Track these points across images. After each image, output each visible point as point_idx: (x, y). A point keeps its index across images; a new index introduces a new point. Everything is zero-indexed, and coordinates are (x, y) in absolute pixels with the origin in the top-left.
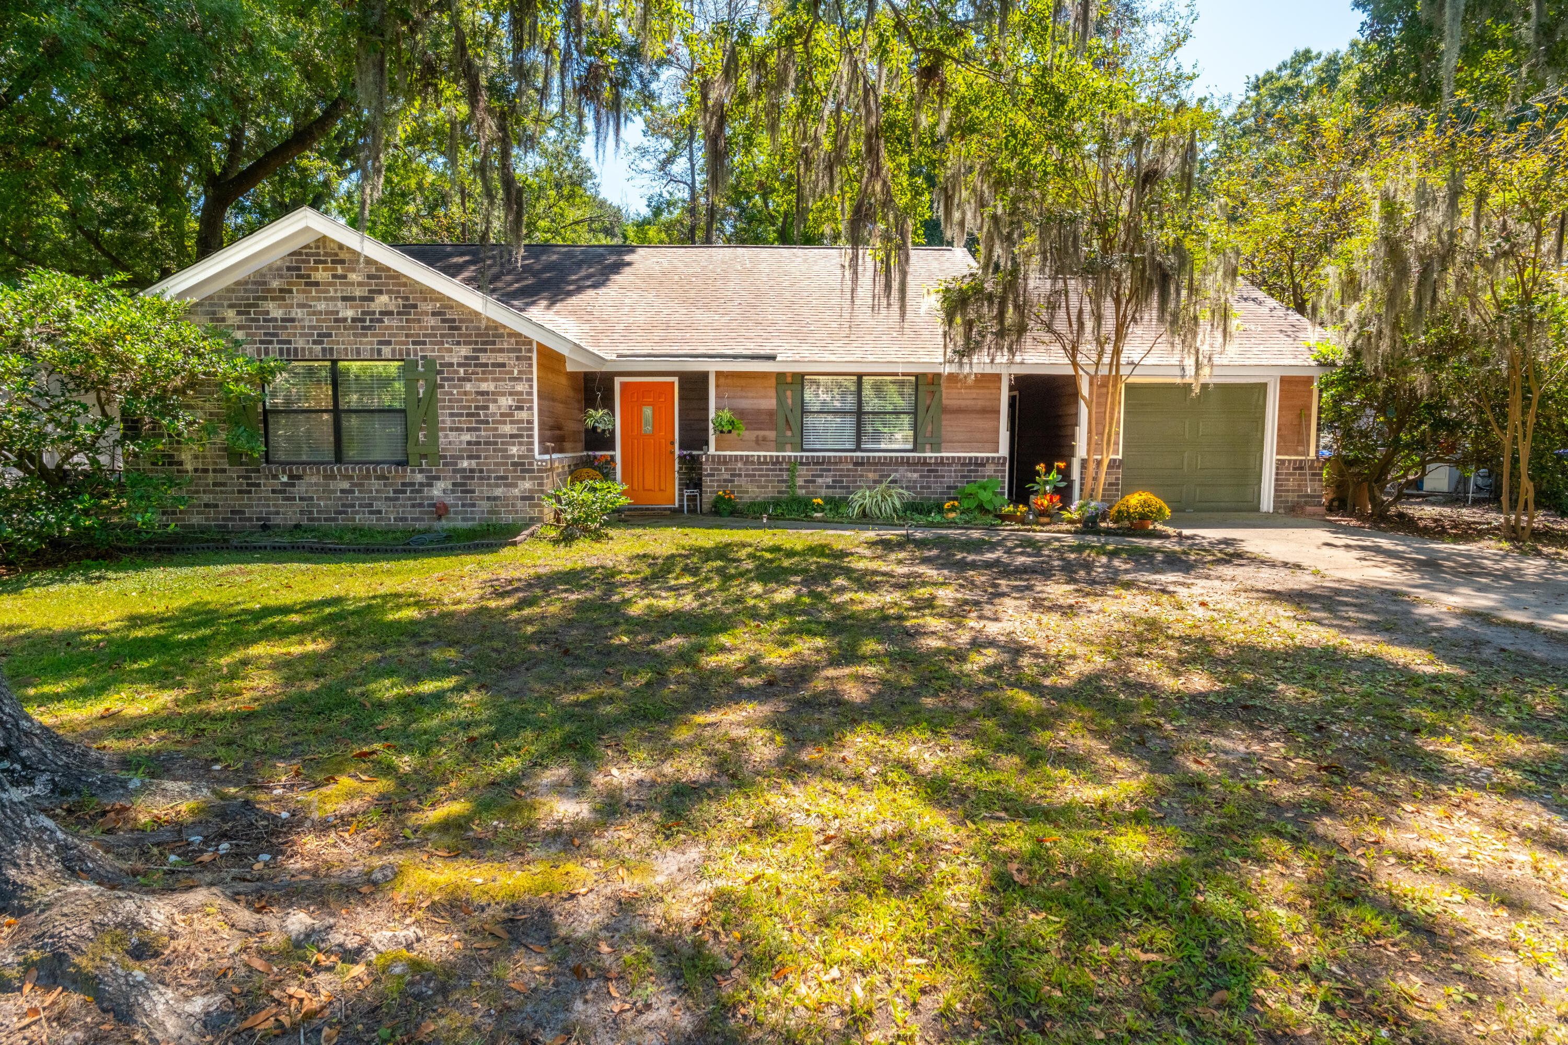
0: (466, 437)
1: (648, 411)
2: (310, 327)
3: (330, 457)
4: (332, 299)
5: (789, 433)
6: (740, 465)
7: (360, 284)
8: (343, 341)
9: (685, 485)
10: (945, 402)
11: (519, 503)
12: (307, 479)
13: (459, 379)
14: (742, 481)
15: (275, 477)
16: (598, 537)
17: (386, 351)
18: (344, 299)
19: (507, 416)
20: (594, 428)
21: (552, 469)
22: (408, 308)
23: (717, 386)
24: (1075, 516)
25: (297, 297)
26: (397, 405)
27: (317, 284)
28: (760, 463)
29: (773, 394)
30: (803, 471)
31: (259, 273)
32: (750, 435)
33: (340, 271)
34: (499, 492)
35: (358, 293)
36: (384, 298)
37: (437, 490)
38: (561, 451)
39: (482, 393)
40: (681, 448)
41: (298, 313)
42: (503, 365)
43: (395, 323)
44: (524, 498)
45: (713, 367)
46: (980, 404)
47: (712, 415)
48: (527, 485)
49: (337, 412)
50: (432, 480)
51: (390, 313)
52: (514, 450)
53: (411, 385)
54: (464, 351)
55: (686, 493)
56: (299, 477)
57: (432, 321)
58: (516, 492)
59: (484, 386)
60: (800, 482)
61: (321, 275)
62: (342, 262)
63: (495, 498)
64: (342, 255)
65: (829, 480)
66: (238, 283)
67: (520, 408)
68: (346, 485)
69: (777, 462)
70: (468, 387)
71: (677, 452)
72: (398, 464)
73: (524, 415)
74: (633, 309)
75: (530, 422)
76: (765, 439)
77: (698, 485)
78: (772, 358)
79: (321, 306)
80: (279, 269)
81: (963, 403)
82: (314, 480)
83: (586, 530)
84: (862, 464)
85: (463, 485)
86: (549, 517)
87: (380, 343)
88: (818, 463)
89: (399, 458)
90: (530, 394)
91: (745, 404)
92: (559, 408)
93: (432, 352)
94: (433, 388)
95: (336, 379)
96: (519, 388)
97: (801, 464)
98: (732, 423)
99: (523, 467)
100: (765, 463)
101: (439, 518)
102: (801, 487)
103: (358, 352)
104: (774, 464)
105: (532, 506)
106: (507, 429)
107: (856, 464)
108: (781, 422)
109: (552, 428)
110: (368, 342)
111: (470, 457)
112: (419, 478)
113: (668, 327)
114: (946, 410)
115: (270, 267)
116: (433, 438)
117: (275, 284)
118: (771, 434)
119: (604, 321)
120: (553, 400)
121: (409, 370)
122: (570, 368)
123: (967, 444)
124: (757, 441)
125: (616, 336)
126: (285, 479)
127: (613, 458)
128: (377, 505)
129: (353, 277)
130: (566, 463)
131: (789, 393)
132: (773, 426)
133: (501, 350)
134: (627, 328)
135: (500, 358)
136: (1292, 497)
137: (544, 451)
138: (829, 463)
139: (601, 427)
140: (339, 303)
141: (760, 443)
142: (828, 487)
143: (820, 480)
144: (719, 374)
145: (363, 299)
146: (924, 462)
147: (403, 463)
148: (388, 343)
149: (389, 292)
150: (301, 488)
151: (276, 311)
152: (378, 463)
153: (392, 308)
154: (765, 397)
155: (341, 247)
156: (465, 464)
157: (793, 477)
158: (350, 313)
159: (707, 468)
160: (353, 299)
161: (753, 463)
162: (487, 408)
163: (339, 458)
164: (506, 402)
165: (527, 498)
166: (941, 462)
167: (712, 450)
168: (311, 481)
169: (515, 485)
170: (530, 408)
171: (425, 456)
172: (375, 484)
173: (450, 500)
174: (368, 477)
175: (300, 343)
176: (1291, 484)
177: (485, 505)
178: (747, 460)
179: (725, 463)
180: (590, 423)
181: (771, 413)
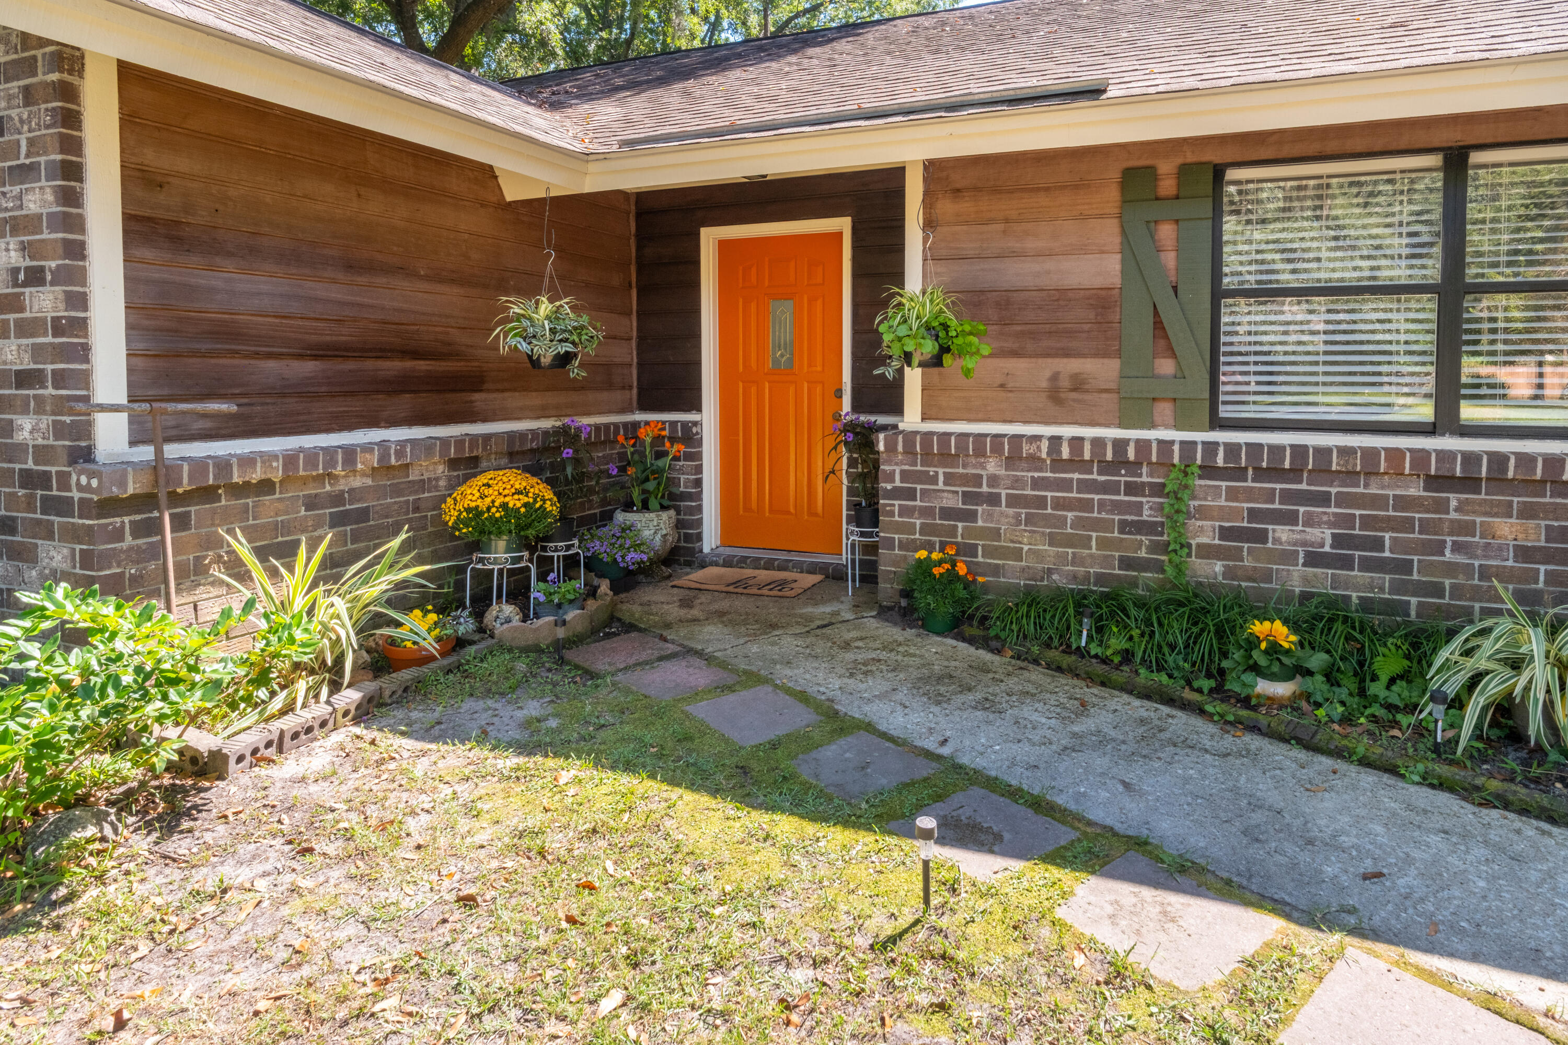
5: (1166, 366)
6: (993, 466)
14: (999, 518)
23: (929, 224)
28: (1058, 464)
29: (1111, 233)
30: (1214, 496)
32: (1032, 371)
40: (857, 406)
45: (914, 147)
60: (1204, 533)
65: (1323, 536)
69: (1118, 459)
76: (1079, 384)
78: (1090, 94)
84: (1469, 483)
88: (1274, 473)
91: (1017, 273)
97: (1209, 471)
100: (1076, 463)
102: (1207, 552)
104: (1107, 467)
107: (1441, 481)
108: (1138, 328)
118: (1103, 371)
122: (511, 194)
124: (1055, 395)
131: (1166, 232)
132: (1110, 342)
138: (1323, 472)
141: (1060, 398)
142: (1315, 559)
143: (1282, 533)
154: (1082, 250)
157: (1178, 515)
159: (895, 469)
161: (1034, 461)
167: (912, 418)
178: (1017, 452)
179: (946, 458)
181: (1100, 300)
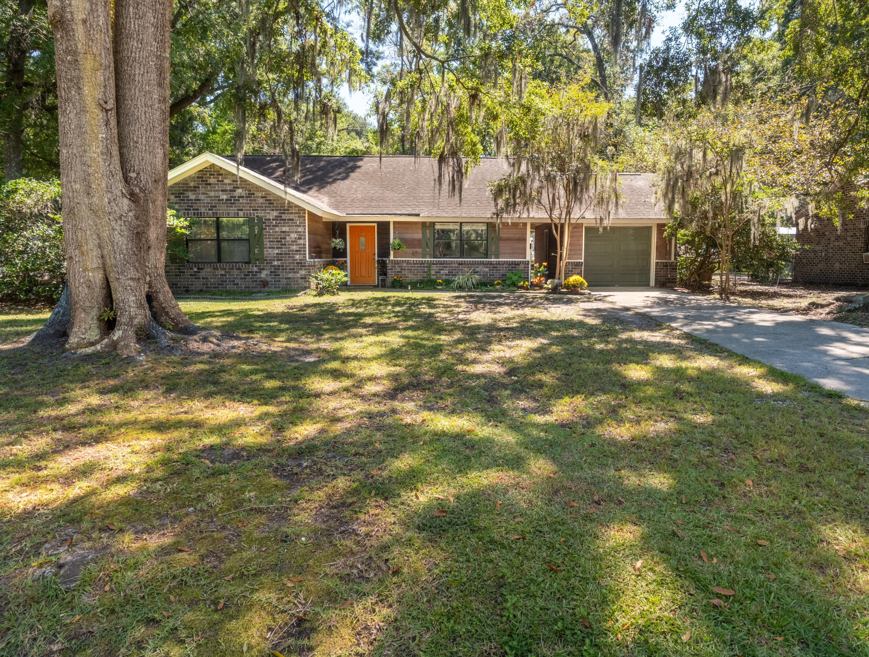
0: (276, 251)
1: (363, 239)
2: (208, 203)
3: (215, 260)
4: (217, 191)
5: (428, 250)
6: (404, 264)
7: (229, 184)
8: (222, 209)
9: (379, 274)
10: (501, 235)
11: (300, 280)
12: (206, 270)
13: (274, 226)
14: (406, 272)
15: (191, 269)
16: (334, 294)
17: (241, 213)
18: (222, 191)
19: (294, 241)
20: (335, 248)
21: (314, 266)
22: (250, 195)
23: (394, 228)
24: (550, 286)
25: (202, 190)
26: (244, 237)
27: (210, 184)
28: (414, 263)
29: (420, 231)
30: (434, 267)
31: (185, 179)
32: (410, 251)
33: (220, 179)
34: (291, 275)
35: (228, 188)
36: (240, 191)
37: (263, 275)
38: (320, 258)
39: (283, 232)
40: (378, 257)
41: (202, 197)
42: (292, 220)
43: (245, 201)
44: (302, 278)
45: (392, 219)
46: (518, 236)
47: (391, 241)
48: (303, 272)
49: (219, 240)
50: (261, 270)
51: (242, 197)
52: (297, 257)
53: (251, 228)
54: (275, 213)
55: (381, 278)
56: (202, 269)
57: (261, 201)
58: (298, 275)
59: (284, 229)
60: (433, 272)
61: (212, 180)
62: (221, 175)
63: (289, 278)
64: (221, 172)
65: (447, 272)
66: (175, 184)
67: (300, 239)
68: (223, 272)
69: (422, 263)
70: (277, 229)
71: (376, 258)
72: (246, 263)
73: (302, 241)
74: (356, 191)
75: (304, 245)
76: (416, 252)
77: (385, 274)
78: (418, 215)
79: (212, 194)
80: (194, 178)
81: (509, 236)
82: (209, 270)
83: (328, 291)
84: (462, 264)
85: (275, 271)
86: (313, 286)
87: (238, 210)
88: (441, 264)
89: (246, 260)
90: (305, 232)
91: (408, 236)
92: (319, 238)
93: (261, 214)
94: (261, 229)
95: (218, 226)
96: (300, 229)
97: (434, 264)
98: (399, 245)
99: (301, 264)
100: (417, 263)
101: (264, 287)
102: (433, 275)
103: (228, 214)
104: (420, 264)
105: (305, 282)
106: (294, 248)
107: (459, 264)
108: (424, 245)
109: (315, 247)
110: (233, 210)
111: (278, 260)
112: (255, 269)
113: (372, 200)
114: (501, 239)
115: (190, 177)
116: (261, 251)
117: (192, 184)
118: (419, 250)
119: (342, 197)
120: (316, 235)
121: (250, 222)
122: (324, 220)
123: (512, 255)
124: (413, 253)
125: (347, 204)
126: (196, 270)
127: (346, 262)
128: (236, 281)
129: (226, 181)
130: (322, 263)
131: (428, 231)
132: (420, 247)
133: (292, 213)
134: (352, 200)
135: (291, 217)
136: (662, 279)
137: (311, 257)
138: (447, 264)
139: (338, 247)
140: (220, 193)
141: (414, 255)
142: (445, 275)
143: (442, 272)
144: (394, 222)
145: (230, 191)
146: (491, 263)
147: (248, 263)
148: (242, 210)
149: (242, 188)
150: (203, 274)
151: (192, 197)
152: (237, 263)
153: (243, 194)
154: (417, 233)
155: (221, 168)
156: (276, 263)
157: (430, 270)
158: (225, 197)
159: (389, 266)
160: (226, 191)
161: (411, 263)
162: (285, 238)
163: (219, 260)
164: (294, 236)
165: (304, 278)
166: (499, 263)
167: (392, 257)
168: (207, 270)
169: (298, 273)
170: (305, 239)
171: (258, 260)
172: (236, 272)
173: (269, 279)
174: (232, 269)
175: (203, 210)
176: (662, 273)
177: (284, 281)
178: (408, 262)
179: (398, 264)
180: (333, 245)
181: (419, 240)
